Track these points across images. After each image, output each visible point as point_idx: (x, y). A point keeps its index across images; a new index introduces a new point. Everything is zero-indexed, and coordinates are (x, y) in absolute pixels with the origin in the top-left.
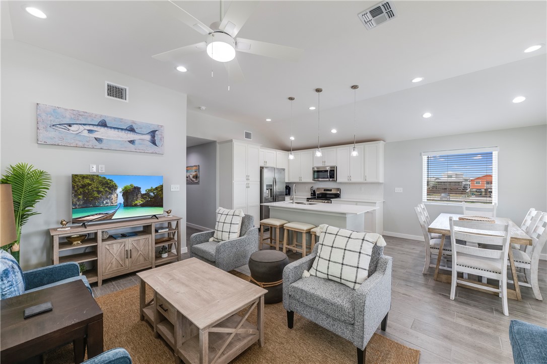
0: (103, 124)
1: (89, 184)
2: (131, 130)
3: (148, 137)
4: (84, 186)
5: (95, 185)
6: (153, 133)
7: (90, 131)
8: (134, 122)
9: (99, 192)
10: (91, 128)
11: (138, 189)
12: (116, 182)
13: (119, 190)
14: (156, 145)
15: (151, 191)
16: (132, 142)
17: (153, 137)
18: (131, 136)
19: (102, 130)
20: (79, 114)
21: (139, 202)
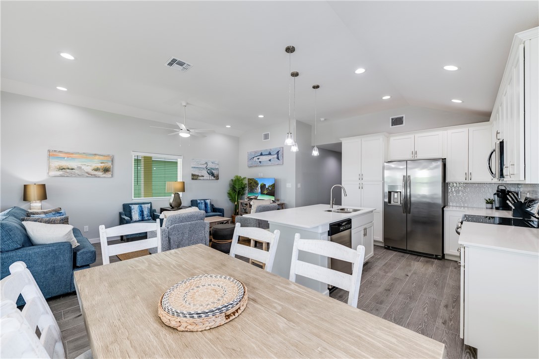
0: (261, 155)
1: (252, 183)
2: (270, 154)
3: (276, 156)
4: (251, 183)
5: (253, 183)
6: (278, 153)
7: (258, 159)
8: (271, 150)
9: (254, 186)
10: (258, 157)
11: (265, 185)
12: (258, 182)
13: (259, 185)
14: (279, 159)
15: (269, 186)
16: (270, 160)
17: (278, 155)
18: (270, 157)
19: (261, 157)
20: (256, 152)
21: (265, 192)
